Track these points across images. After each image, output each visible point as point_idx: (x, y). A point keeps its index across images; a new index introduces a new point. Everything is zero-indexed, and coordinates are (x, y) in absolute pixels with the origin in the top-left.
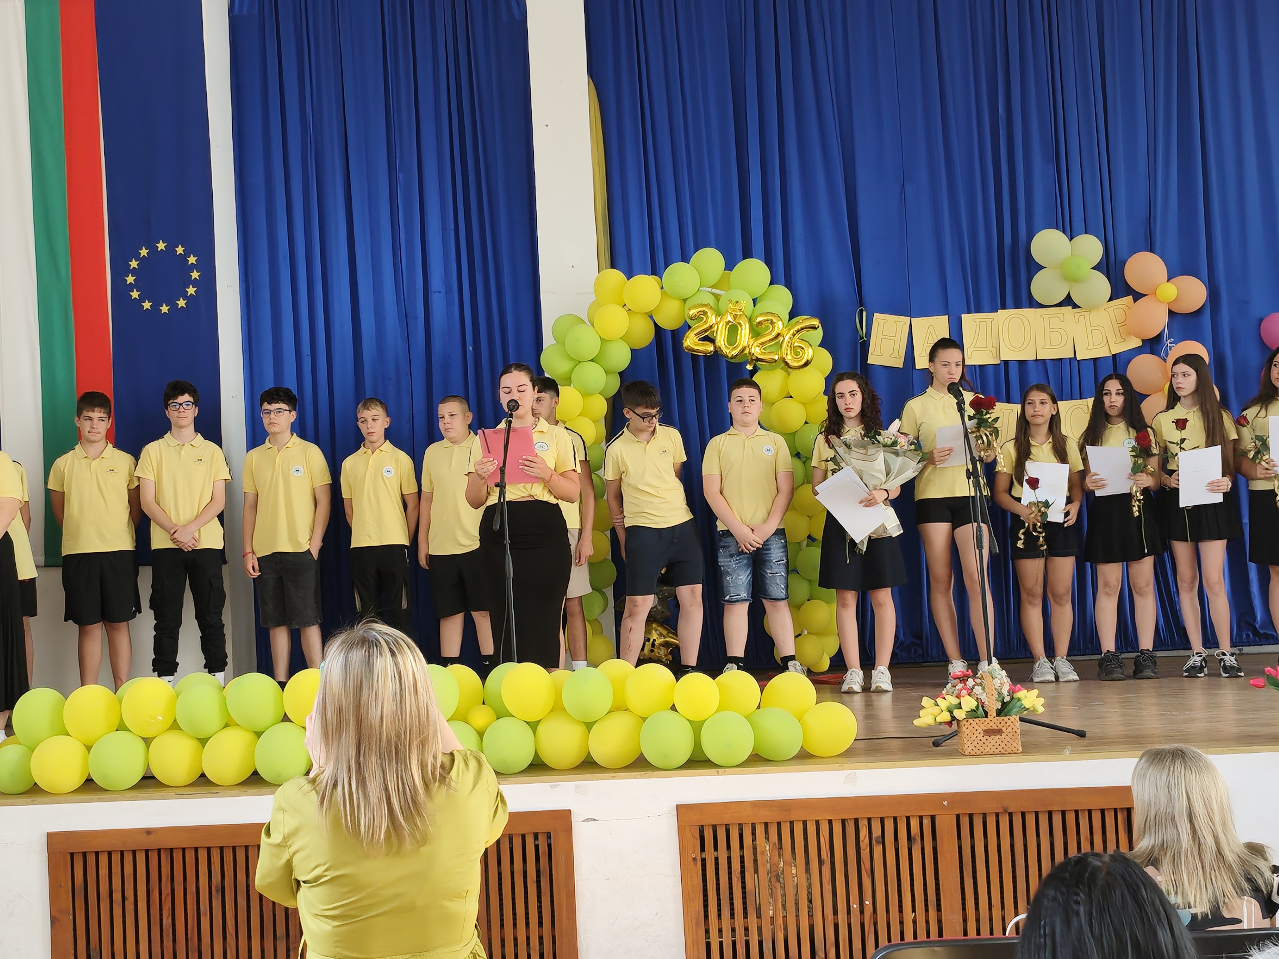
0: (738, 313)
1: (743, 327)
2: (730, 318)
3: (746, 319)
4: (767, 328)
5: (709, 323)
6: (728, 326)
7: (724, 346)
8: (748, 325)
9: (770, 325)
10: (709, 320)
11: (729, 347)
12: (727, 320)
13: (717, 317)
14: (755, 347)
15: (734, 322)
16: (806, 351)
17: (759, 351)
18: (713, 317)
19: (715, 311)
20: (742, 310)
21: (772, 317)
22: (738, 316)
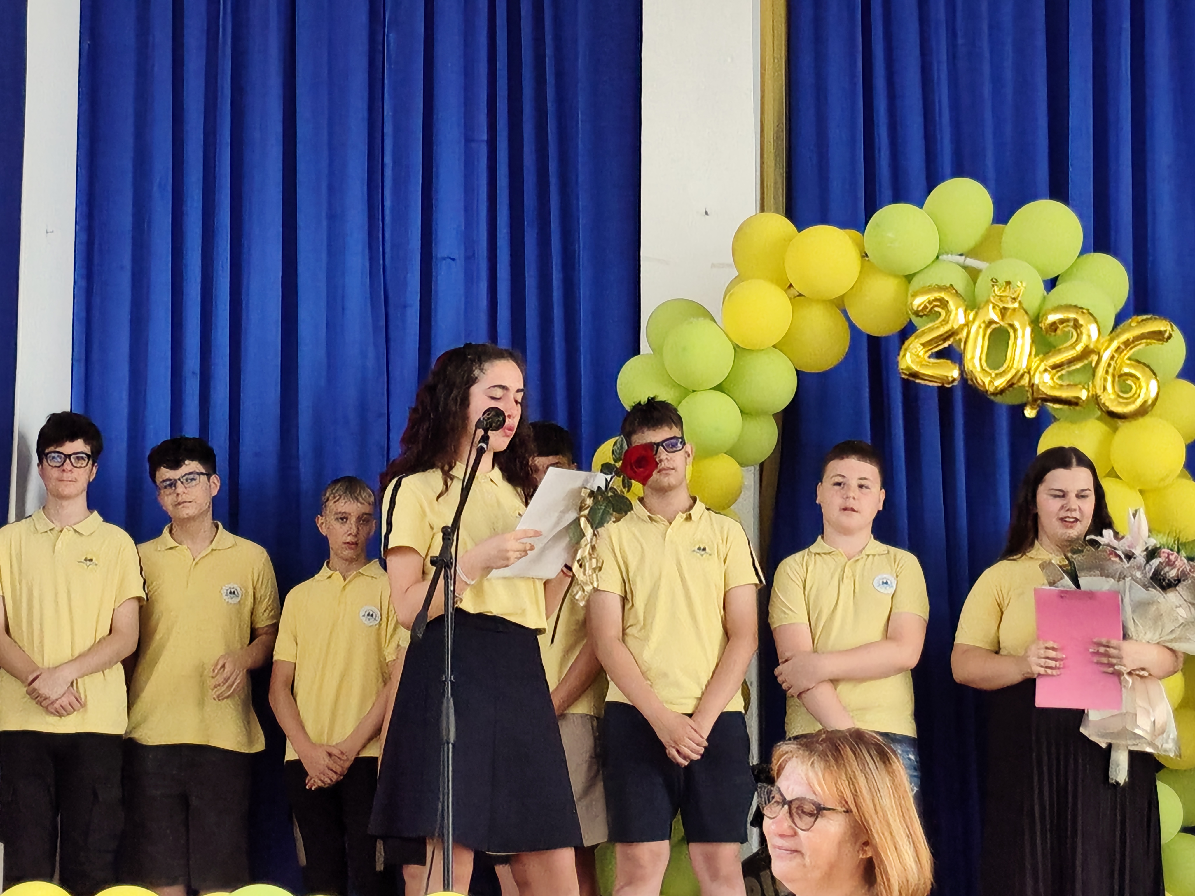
0: (1010, 305)
1: (1020, 333)
2: (993, 315)
3: (1026, 317)
4: (1067, 336)
5: (950, 322)
6: (989, 331)
7: (979, 369)
8: (1028, 330)
9: (1073, 330)
10: (952, 317)
11: (990, 371)
12: (987, 319)
13: (969, 311)
14: (1040, 372)
15: (1002, 323)
16: (1143, 384)
17: (1050, 383)
18: (961, 311)
19: (965, 301)
20: (1019, 299)
21: (1077, 313)
22: (1009, 313)
